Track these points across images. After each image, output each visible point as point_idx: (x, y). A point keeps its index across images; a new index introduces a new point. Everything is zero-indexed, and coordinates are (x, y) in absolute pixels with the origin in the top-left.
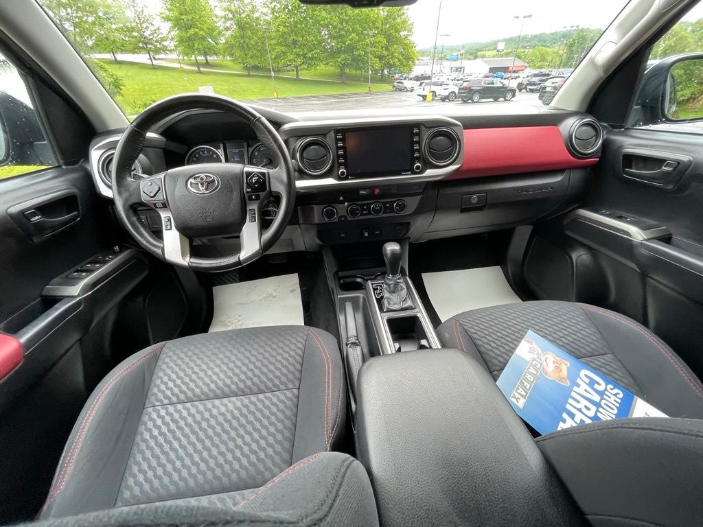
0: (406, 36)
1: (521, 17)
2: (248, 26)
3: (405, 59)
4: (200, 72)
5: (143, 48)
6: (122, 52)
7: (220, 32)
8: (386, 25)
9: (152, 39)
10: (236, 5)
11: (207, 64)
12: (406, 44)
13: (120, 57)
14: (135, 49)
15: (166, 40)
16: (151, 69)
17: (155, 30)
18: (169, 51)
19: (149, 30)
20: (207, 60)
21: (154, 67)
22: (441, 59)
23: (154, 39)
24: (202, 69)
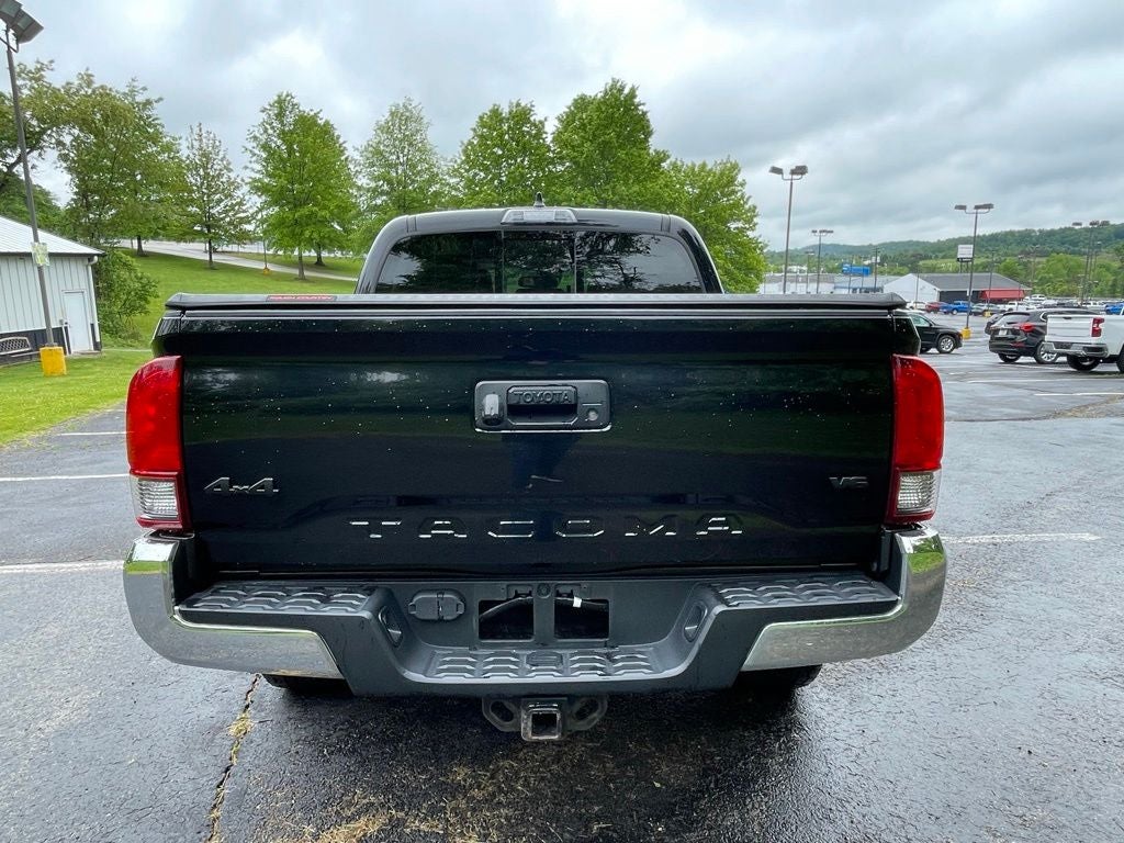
0: (742, 230)
1: (970, 208)
2: (416, 205)
3: (740, 269)
4: (303, 279)
5: (201, 232)
6: (155, 236)
7: (360, 214)
8: (697, 211)
9: (223, 219)
10: (400, 172)
11: (319, 264)
12: (739, 244)
13: (150, 246)
14: (185, 234)
15: (249, 222)
16: (206, 269)
17: (233, 206)
18: (250, 240)
19: (222, 205)
20: (319, 258)
21: (211, 266)
22: (831, 271)
23: (228, 219)
24: (306, 273)
